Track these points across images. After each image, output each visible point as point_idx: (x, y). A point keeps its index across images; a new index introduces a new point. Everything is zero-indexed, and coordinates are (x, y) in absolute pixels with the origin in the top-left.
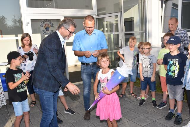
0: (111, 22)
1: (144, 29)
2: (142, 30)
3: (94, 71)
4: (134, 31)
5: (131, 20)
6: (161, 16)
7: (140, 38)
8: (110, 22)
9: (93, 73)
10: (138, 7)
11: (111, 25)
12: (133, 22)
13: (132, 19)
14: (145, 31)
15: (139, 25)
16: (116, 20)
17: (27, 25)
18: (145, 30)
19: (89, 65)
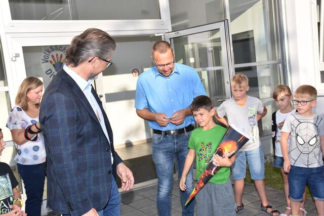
0: (201, 45)
1: (278, 55)
2: (274, 58)
3: (180, 146)
4: (255, 61)
5: (247, 37)
6: (319, 24)
7: (269, 76)
8: (199, 45)
9: (177, 150)
10: (262, 6)
11: (203, 51)
12: (251, 42)
13: (250, 34)
14: (281, 61)
15: (267, 45)
16: (212, 38)
17: (14, 59)
18: (280, 58)
19: (170, 133)
